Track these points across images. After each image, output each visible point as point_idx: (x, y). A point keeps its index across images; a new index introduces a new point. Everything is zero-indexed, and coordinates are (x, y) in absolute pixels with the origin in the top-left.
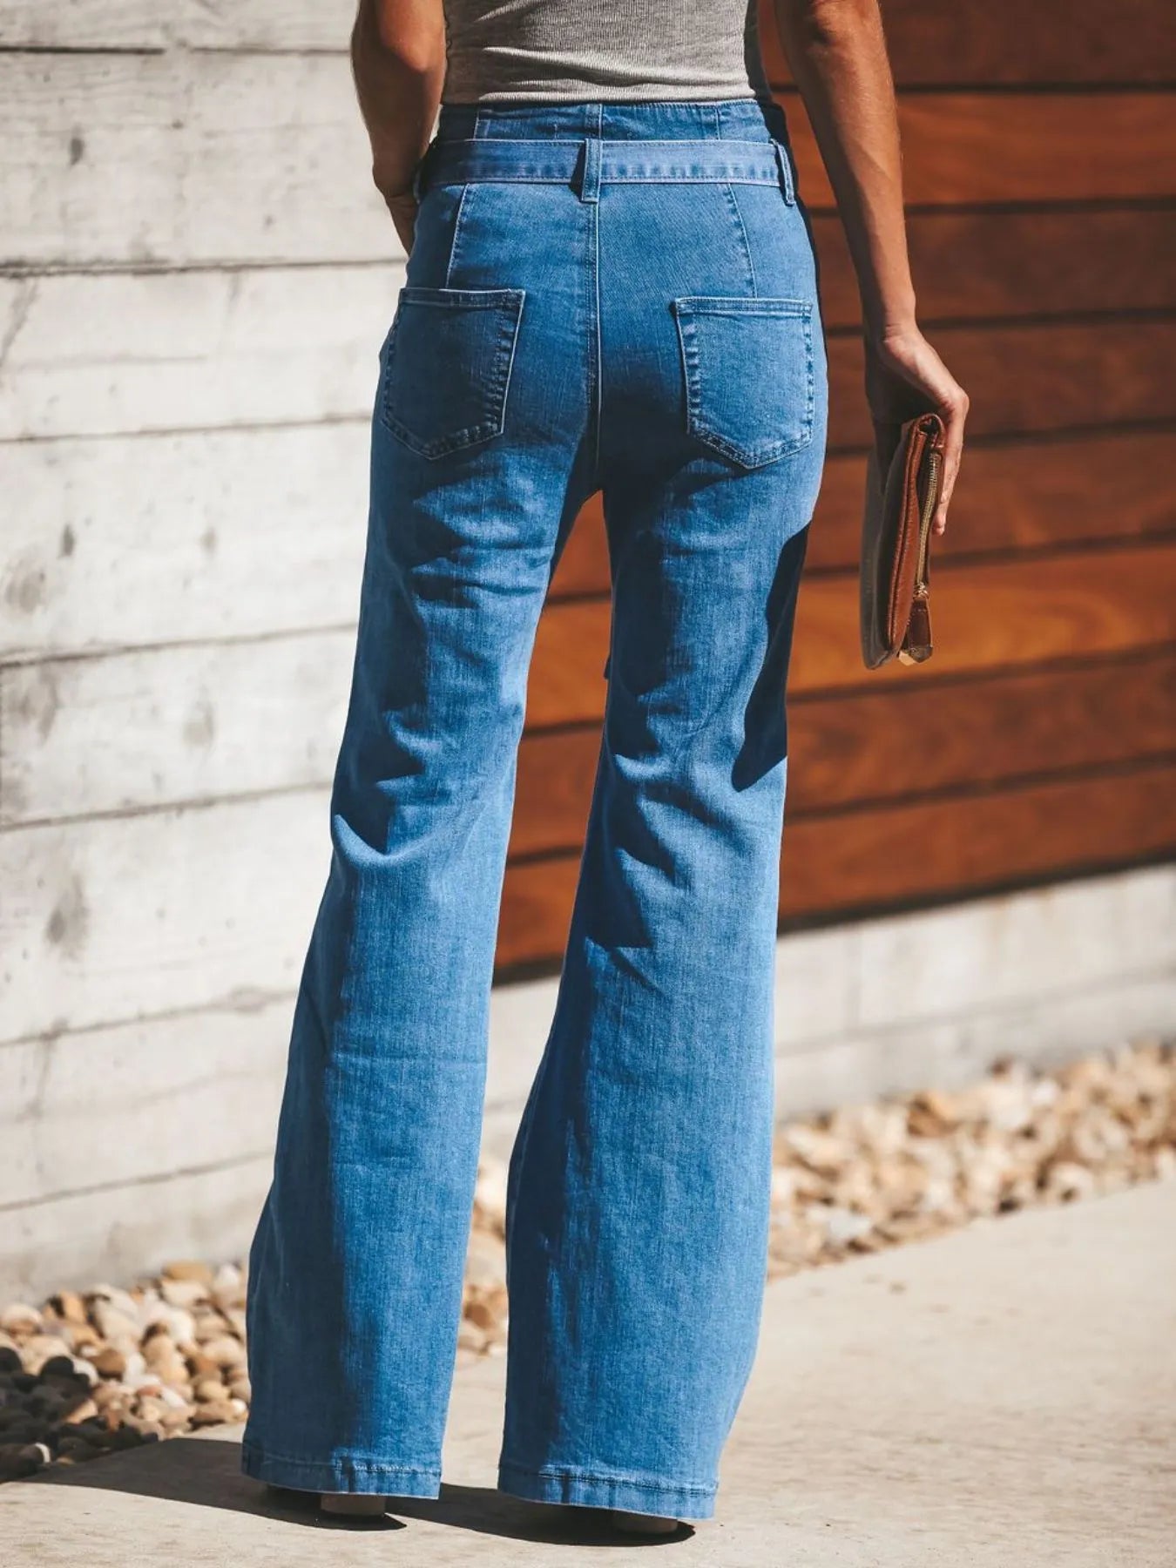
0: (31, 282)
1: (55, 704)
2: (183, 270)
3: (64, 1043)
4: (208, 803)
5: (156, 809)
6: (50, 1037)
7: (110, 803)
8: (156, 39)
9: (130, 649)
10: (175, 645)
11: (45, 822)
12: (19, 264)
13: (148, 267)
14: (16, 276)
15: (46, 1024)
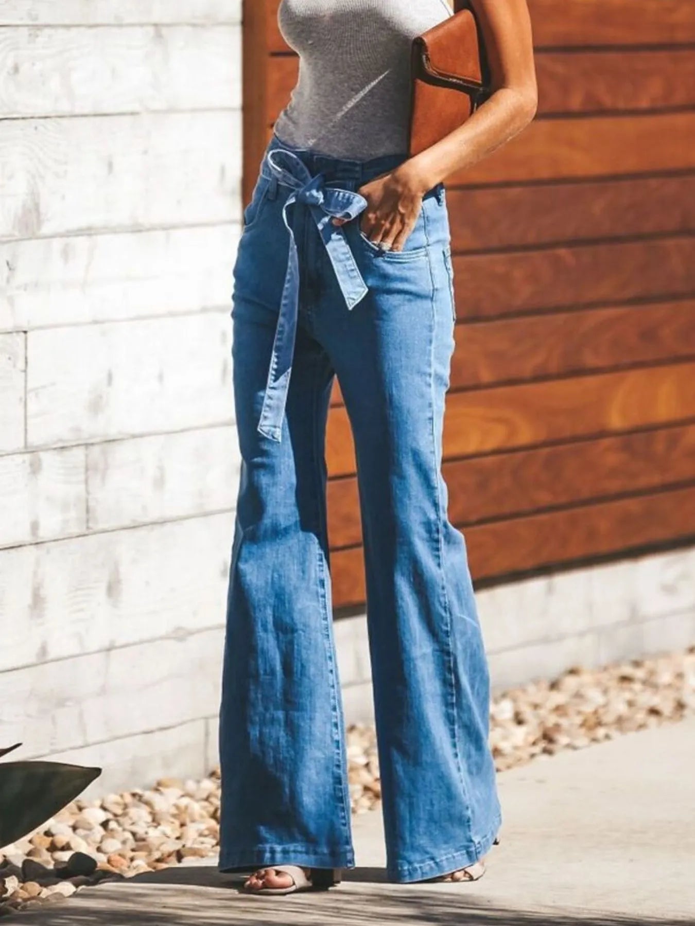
0: (94, 237)
1: (106, 468)
2: (148, 230)
3: (113, 652)
4: (163, 522)
5: (145, 525)
6: (109, 650)
7: (127, 523)
8: (136, 107)
9: (134, 436)
10: (149, 434)
11: (104, 531)
12: (89, 228)
13: (137, 229)
14: (90, 235)
15: (106, 644)
